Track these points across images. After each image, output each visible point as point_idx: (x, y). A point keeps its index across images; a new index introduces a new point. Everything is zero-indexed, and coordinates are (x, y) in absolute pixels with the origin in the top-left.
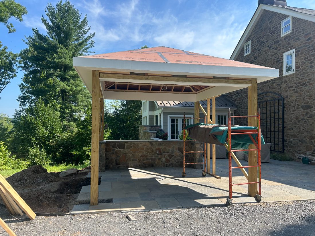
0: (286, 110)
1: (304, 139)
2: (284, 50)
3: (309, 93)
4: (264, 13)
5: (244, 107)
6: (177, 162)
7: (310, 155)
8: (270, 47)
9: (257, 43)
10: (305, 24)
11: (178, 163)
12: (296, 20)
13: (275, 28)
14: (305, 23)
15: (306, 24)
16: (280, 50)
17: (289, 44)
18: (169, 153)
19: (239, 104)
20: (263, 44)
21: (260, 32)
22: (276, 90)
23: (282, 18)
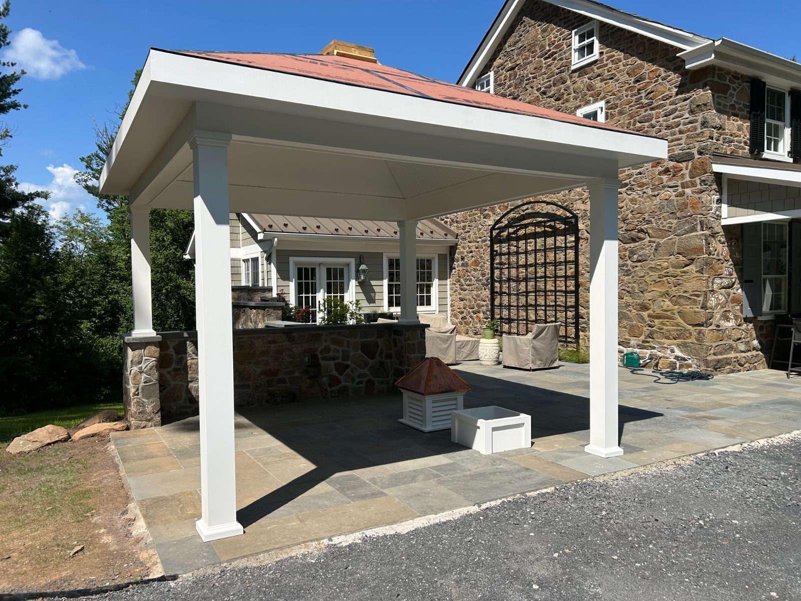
0: (582, 245)
1: (625, 311)
2: (578, 103)
3: (636, 206)
4: (527, 5)
5: (476, 238)
6: (358, 383)
7: (638, 345)
8: (544, 93)
9: (510, 81)
10: (631, 42)
11: (361, 385)
12: (608, 31)
13: (556, 47)
14: (631, 39)
15: (633, 42)
16: (567, 101)
17: (590, 88)
18: (337, 361)
19: (463, 231)
20: (527, 84)
21: (517, 55)
22: (557, 198)
23: (573, 24)
